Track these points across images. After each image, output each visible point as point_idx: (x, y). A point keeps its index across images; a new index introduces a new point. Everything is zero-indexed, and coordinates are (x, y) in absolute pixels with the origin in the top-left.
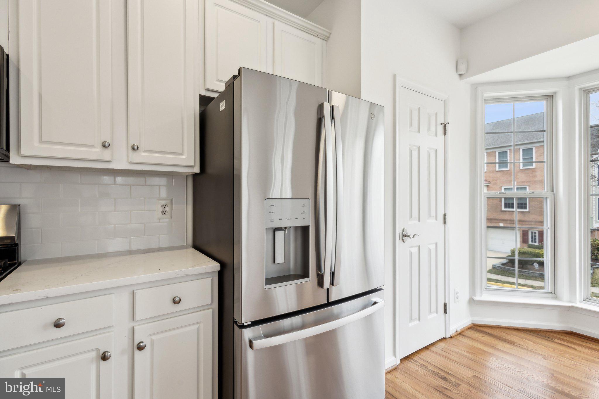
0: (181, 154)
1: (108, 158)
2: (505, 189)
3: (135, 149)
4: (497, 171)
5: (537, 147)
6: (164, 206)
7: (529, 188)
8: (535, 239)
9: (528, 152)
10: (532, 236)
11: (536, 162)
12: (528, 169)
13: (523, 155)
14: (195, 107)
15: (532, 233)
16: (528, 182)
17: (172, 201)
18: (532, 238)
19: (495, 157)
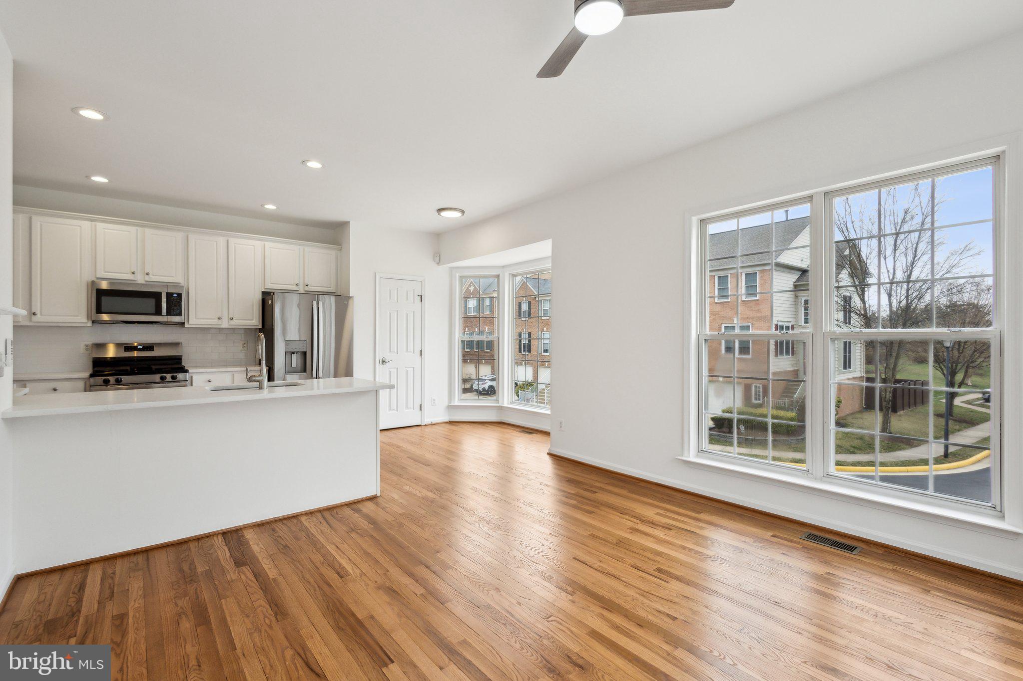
0: (253, 320)
1: (221, 323)
2: (726, 327)
3: (232, 319)
4: (716, 303)
5: (762, 272)
6: (244, 344)
7: (752, 327)
8: (759, 395)
9: (751, 277)
10: (756, 391)
11: (760, 293)
12: (751, 301)
13: (747, 282)
14: (260, 296)
15: (756, 387)
16: (751, 318)
17: (248, 341)
18: (756, 395)
19: (714, 283)
